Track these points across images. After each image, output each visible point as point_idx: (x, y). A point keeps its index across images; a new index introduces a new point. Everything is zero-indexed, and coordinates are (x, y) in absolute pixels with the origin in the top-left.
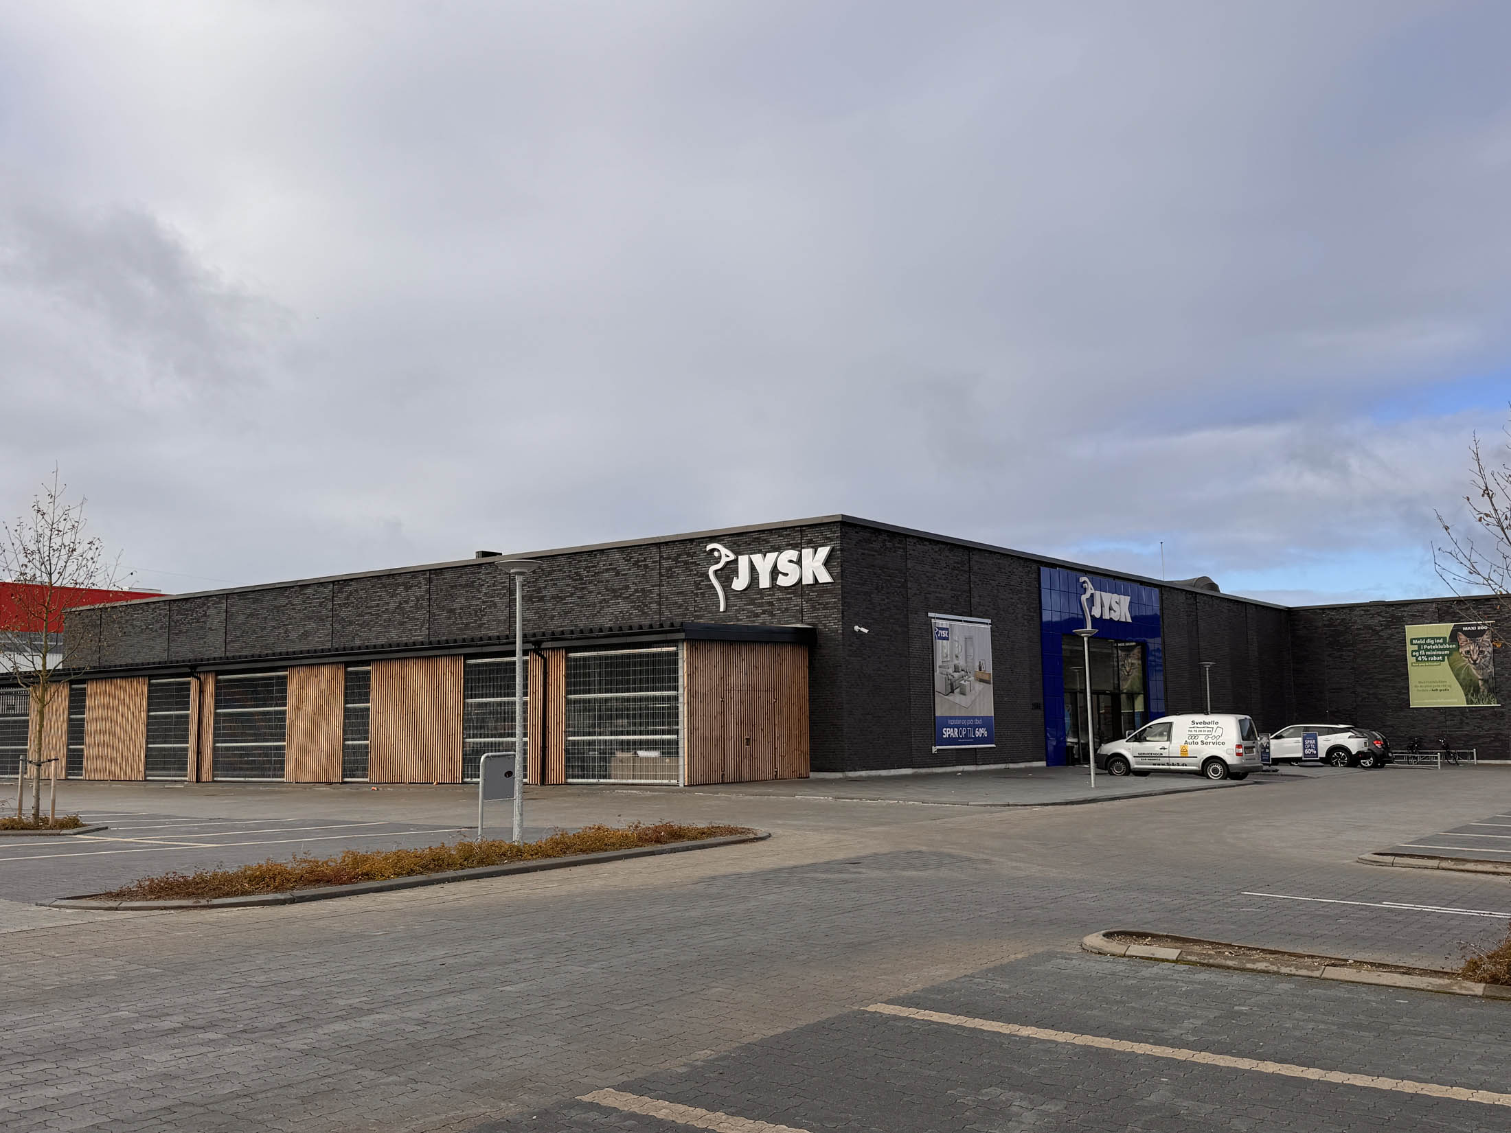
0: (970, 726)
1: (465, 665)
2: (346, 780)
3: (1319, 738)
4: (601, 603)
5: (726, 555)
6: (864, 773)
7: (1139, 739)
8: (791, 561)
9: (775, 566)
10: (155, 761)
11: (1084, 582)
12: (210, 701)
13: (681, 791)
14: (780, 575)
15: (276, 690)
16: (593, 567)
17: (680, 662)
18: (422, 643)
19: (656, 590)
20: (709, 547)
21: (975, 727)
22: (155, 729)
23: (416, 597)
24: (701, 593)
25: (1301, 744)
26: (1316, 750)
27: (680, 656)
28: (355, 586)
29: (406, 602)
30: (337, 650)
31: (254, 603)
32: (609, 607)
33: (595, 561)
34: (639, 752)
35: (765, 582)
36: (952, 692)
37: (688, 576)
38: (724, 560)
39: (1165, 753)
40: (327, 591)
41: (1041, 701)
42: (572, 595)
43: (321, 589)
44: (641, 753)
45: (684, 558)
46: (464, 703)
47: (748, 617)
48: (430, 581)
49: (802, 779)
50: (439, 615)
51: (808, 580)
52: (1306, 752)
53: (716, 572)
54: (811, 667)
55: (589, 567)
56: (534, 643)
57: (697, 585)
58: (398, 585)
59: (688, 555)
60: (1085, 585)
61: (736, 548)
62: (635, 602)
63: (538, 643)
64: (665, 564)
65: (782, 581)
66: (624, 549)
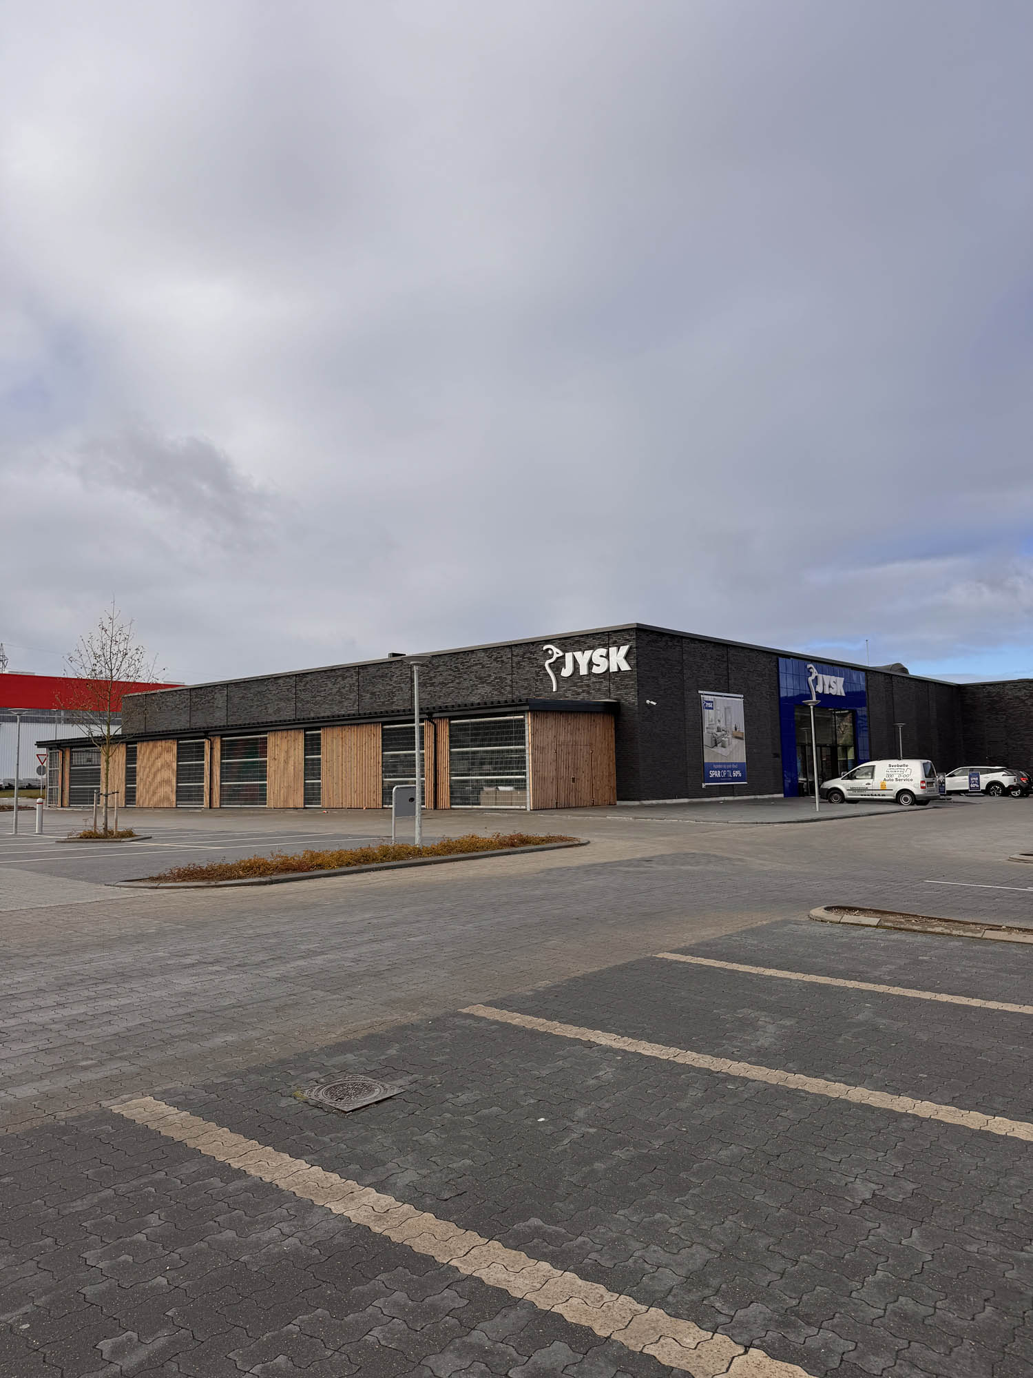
0: (729, 769)
1: (383, 730)
2: (307, 806)
3: (981, 776)
4: (472, 687)
5: (557, 652)
6: (654, 802)
7: (851, 777)
8: (601, 656)
9: (591, 661)
10: (183, 795)
11: (811, 668)
12: (217, 754)
13: (528, 814)
14: (594, 666)
15: (259, 748)
16: (466, 662)
17: (526, 725)
18: (354, 715)
19: (509, 677)
20: (545, 647)
21: (732, 770)
22: (182, 774)
23: (350, 684)
24: (540, 679)
25: (968, 781)
26: (979, 784)
27: (526, 722)
28: (310, 678)
29: (343, 688)
30: (299, 720)
31: (245, 690)
32: (477, 689)
33: (468, 658)
34: (499, 787)
35: (583, 671)
36: (716, 745)
37: (531, 667)
38: (555, 656)
39: (870, 787)
40: (292, 682)
41: (779, 752)
42: (452, 682)
43: (288, 680)
44: (501, 788)
45: (528, 655)
46: (382, 755)
47: (572, 695)
48: (359, 673)
49: (611, 805)
50: (365, 696)
51: (614, 669)
52: (972, 786)
53: (550, 664)
54: (617, 729)
55: (464, 663)
56: (427, 714)
58: (338, 676)
59: (531, 653)
60: (811, 670)
61: (563, 648)
62: (494, 686)
63: (430, 714)
64: (515, 659)
65: (595, 670)
66: (486, 650)
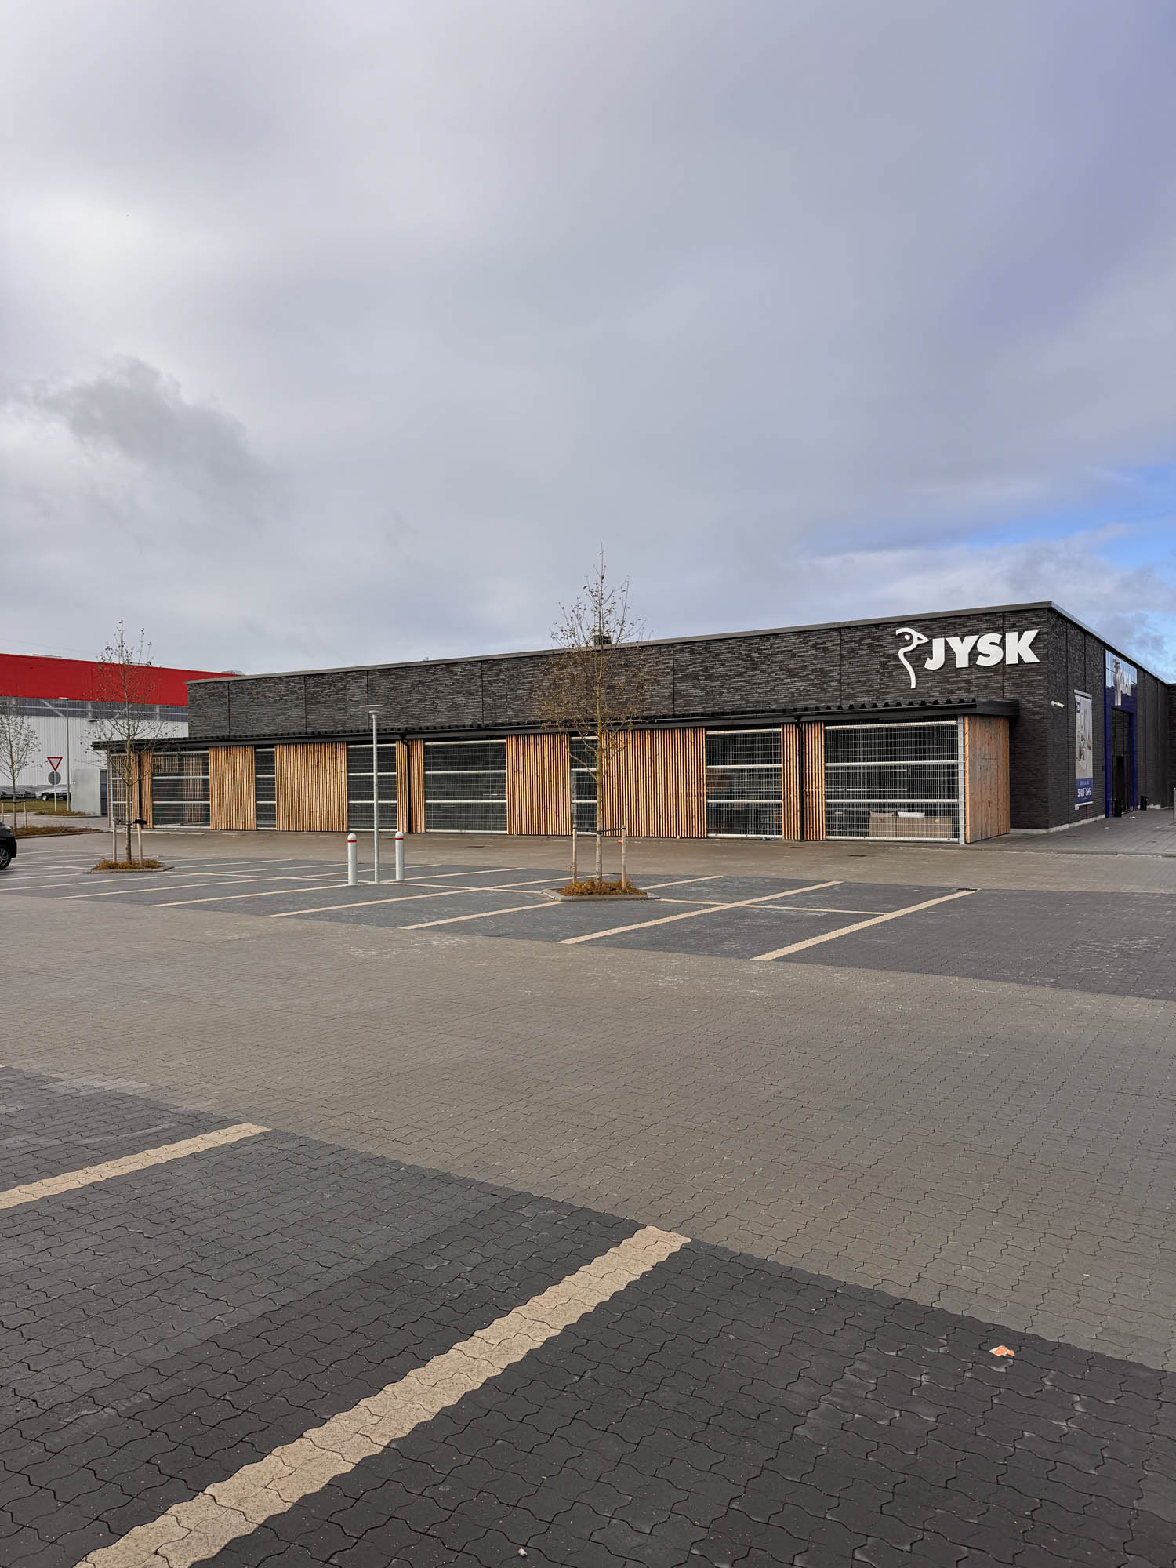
0: (1086, 786)
1: (706, 736)
4: (775, 681)
5: (918, 638)
8: (992, 644)
9: (975, 646)
10: (359, 816)
12: (419, 764)
13: (965, 848)
14: (980, 656)
15: (498, 757)
16: (765, 649)
17: (960, 735)
19: (837, 669)
20: (898, 631)
22: (357, 788)
24: (888, 673)
27: (960, 728)
32: (784, 684)
34: (898, 814)
35: (962, 662)
36: (1081, 757)
37: (873, 657)
38: (916, 643)
40: (476, 669)
41: (1104, 764)
42: (741, 674)
43: (469, 667)
45: (869, 641)
46: (706, 769)
51: (1012, 660)
53: (906, 653)
54: (1011, 739)
55: (761, 650)
56: (795, 718)
57: (883, 665)
59: (873, 638)
61: (928, 631)
62: (813, 680)
63: (799, 717)
64: (847, 646)
65: (981, 661)
66: (798, 633)
